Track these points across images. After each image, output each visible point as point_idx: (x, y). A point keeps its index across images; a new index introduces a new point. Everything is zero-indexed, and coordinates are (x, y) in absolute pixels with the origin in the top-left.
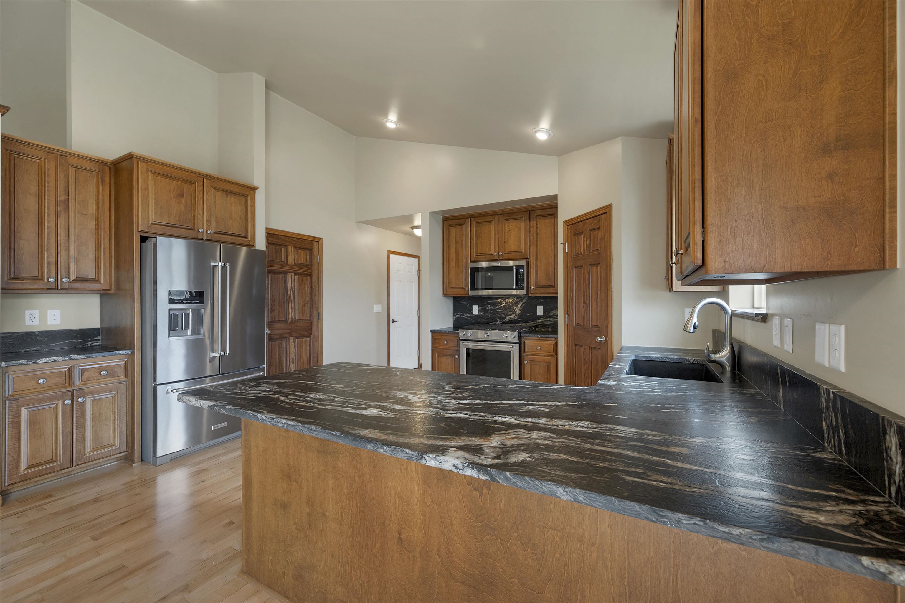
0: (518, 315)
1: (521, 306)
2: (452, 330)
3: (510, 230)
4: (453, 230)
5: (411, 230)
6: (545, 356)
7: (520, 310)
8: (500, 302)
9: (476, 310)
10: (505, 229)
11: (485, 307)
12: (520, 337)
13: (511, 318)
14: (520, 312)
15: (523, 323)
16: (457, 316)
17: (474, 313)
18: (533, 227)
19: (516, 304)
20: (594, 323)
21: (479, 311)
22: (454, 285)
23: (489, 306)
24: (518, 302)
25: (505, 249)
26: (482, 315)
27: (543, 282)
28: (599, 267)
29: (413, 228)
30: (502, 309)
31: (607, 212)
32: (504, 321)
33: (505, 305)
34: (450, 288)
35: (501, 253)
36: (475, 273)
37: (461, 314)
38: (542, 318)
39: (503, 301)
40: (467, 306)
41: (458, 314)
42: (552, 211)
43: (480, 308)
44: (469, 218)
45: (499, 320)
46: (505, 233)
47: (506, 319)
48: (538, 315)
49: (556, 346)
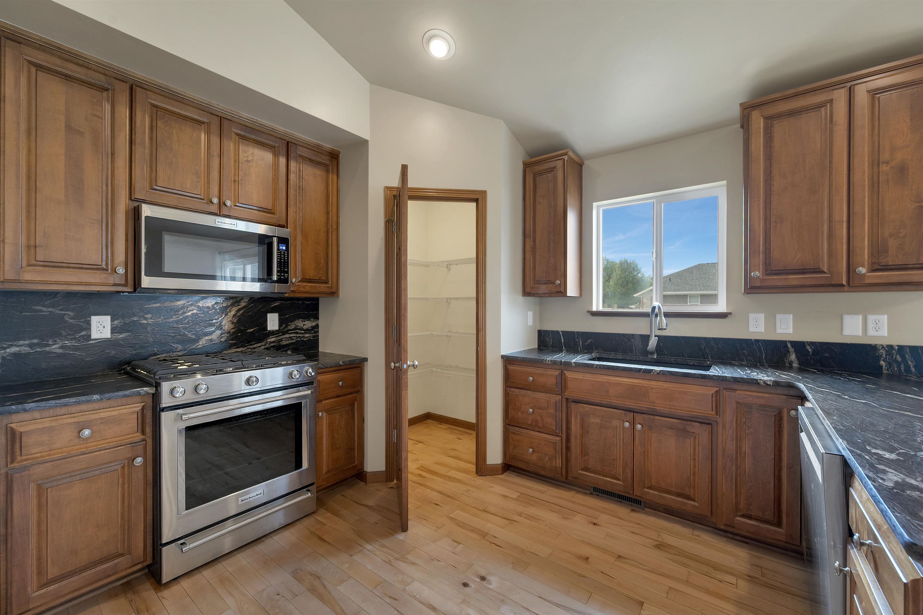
0: (229, 332)
1: (234, 316)
3: (248, 161)
6: (346, 394)
7: (233, 323)
8: (183, 308)
9: (101, 327)
11: (135, 319)
13: (211, 340)
14: (231, 326)
15: (238, 348)
17: (93, 337)
21: (113, 329)
23: (149, 316)
24: (227, 307)
26: (123, 339)
27: (311, 274)
30: (189, 323)
31: (478, 199)
32: (194, 347)
33: (197, 314)
34: (34, 262)
35: (228, 203)
36: (163, 232)
37: (35, 341)
38: (276, 334)
39: (191, 305)
40: (66, 318)
41: (21, 342)
42: (325, 159)
43: (116, 322)
44: (126, 82)
45: (180, 347)
46: (237, 161)
47: (198, 342)
48: (268, 329)
49: (362, 375)
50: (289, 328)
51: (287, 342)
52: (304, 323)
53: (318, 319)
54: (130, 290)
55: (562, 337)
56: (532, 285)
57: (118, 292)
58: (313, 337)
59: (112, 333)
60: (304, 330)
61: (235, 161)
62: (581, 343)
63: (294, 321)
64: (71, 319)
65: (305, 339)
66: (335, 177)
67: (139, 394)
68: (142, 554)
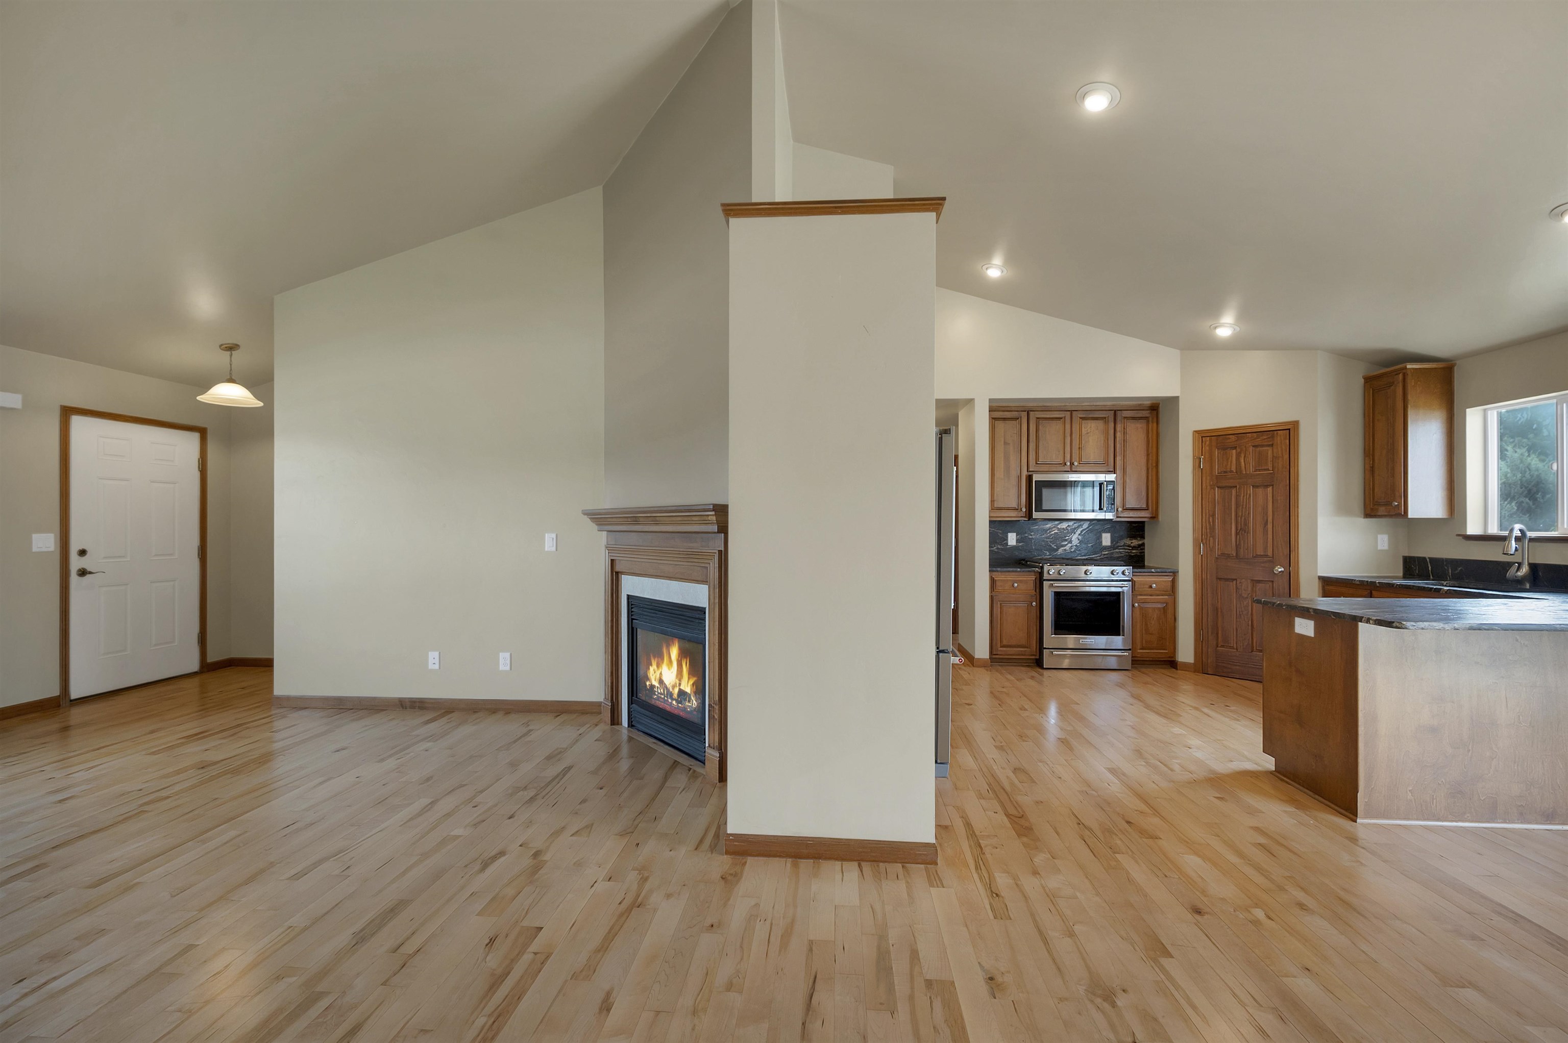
0: (1076, 546)
1: (1080, 534)
3: (1088, 433)
4: (1000, 425)
6: (1158, 595)
7: (1079, 539)
8: (1050, 529)
9: (1012, 539)
10: (1080, 430)
11: (1026, 535)
13: (1065, 550)
14: (1078, 541)
17: (1009, 544)
18: (1120, 432)
19: (1074, 531)
20: (1260, 551)
21: (1017, 540)
22: (1000, 504)
23: (1033, 534)
24: (1075, 528)
26: (1021, 546)
27: (1134, 503)
28: (1270, 489)
30: (1052, 538)
31: (1289, 429)
32: (1055, 553)
33: (1057, 533)
34: (993, 508)
35: (1076, 464)
36: (1043, 488)
38: (1108, 549)
39: (1054, 527)
40: (999, 534)
42: (1146, 414)
43: (1018, 537)
44: (1025, 411)
45: (1048, 554)
46: (1081, 436)
47: (1058, 551)
48: (1103, 545)
49: (1174, 583)
50: (1118, 544)
51: (1117, 555)
52: (1131, 541)
53: (1144, 538)
54: (1027, 519)
55: (1429, 564)
56: (1371, 507)
57: (1019, 521)
58: (1140, 553)
59: (1017, 542)
60: (1131, 547)
61: (1080, 436)
62: (1450, 572)
63: (1124, 539)
64: (1001, 534)
65: (1132, 554)
66: (1155, 424)
67: (1034, 571)
68: (1035, 650)
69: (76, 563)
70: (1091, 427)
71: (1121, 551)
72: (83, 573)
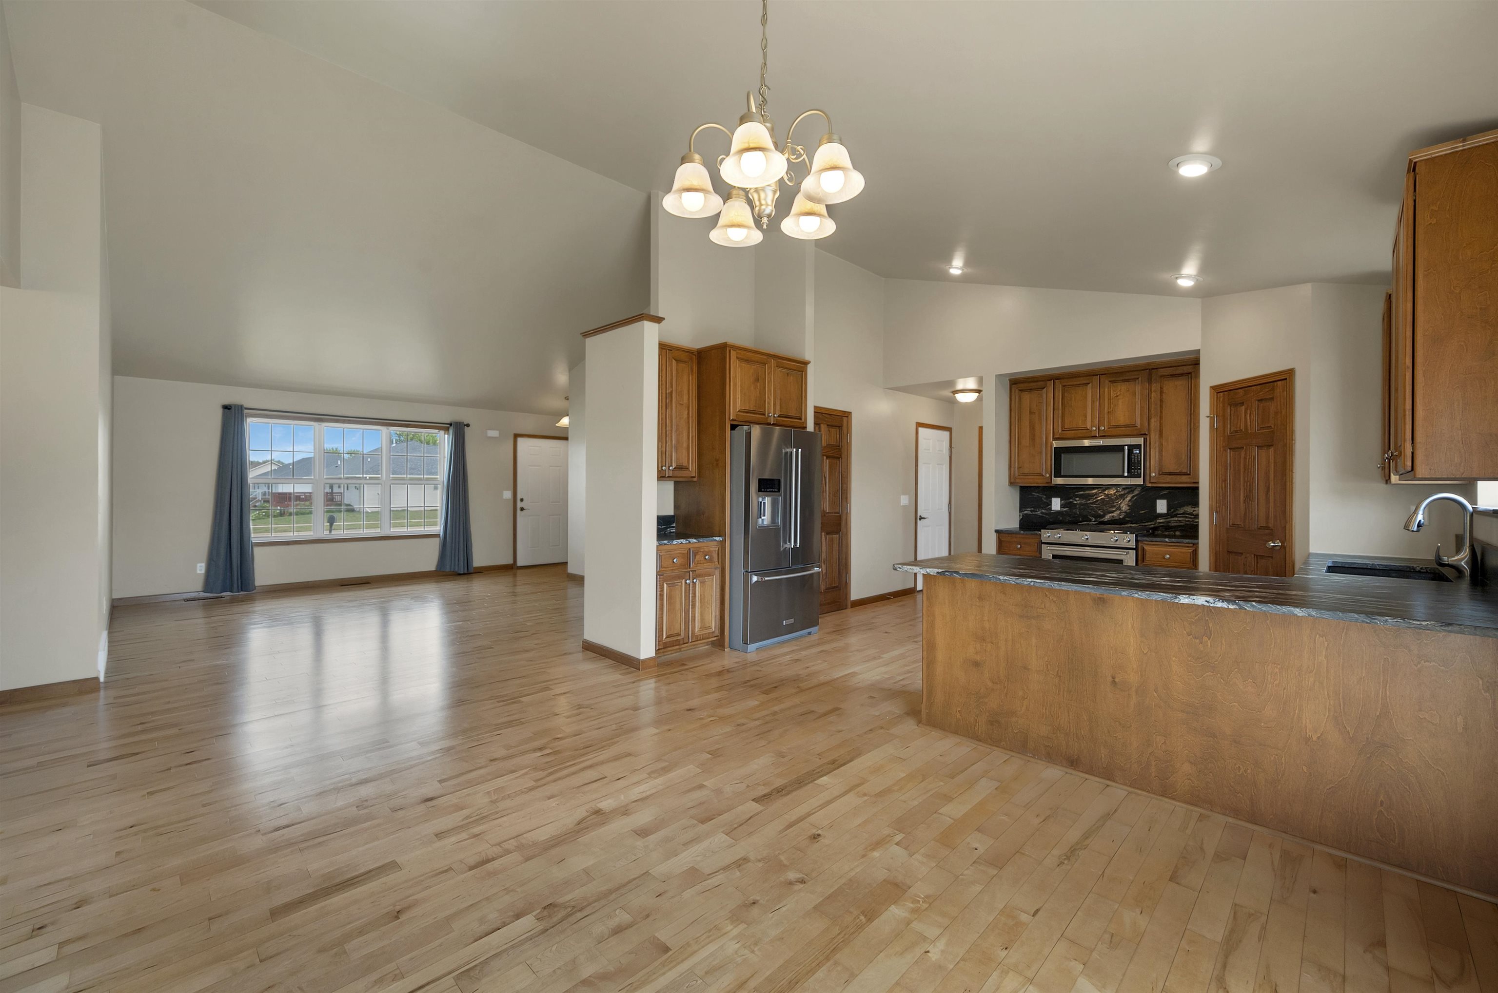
0: (1125, 512)
1: (1130, 501)
2: (1018, 530)
3: (1117, 396)
4: (1026, 397)
5: (952, 394)
6: (1176, 567)
7: (1129, 506)
8: (1096, 494)
9: (1056, 504)
10: (1109, 394)
11: (1071, 500)
12: (1137, 541)
13: (1113, 516)
14: (1128, 508)
15: (1133, 524)
16: (1026, 512)
17: (1053, 509)
18: (1155, 391)
19: (1122, 497)
20: (1262, 523)
21: (1061, 505)
22: (1026, 471)
23: (1077, 499)
24: (1124, 494)
25: (1109, 422)
26: (1065, 511)
27: (1172, 468)
28: (1272, 450)
29: (956, 392)
30: (1099, 504)
31: (1286, 379)
32: (1102, 520)
33: (1104, 499)
36: (1062, 454)
37: (1032, 509)
38: (1165, 516)
39: (1101, 493)
40: (1043, 498)
41: (1028, 509)
43: (1062, 502)
44: (1051, 380)
45: (1094, 520)
46: (1112, 399)
47: (1105, 517)
48: (1157, 512)
49: (1195, 554)
50: (1179, 512)
51: (1175, 524)
52: (1187, 509)
59: (1061, 508)
60: (1193, 515)
61: (1110, 399)
63: (1184, 506)
64: (1046, 498)
65: (1195, 524)
69: (519, 505)
70: (1121, 390)
71: (1180, 519)
72: (522, 509)
